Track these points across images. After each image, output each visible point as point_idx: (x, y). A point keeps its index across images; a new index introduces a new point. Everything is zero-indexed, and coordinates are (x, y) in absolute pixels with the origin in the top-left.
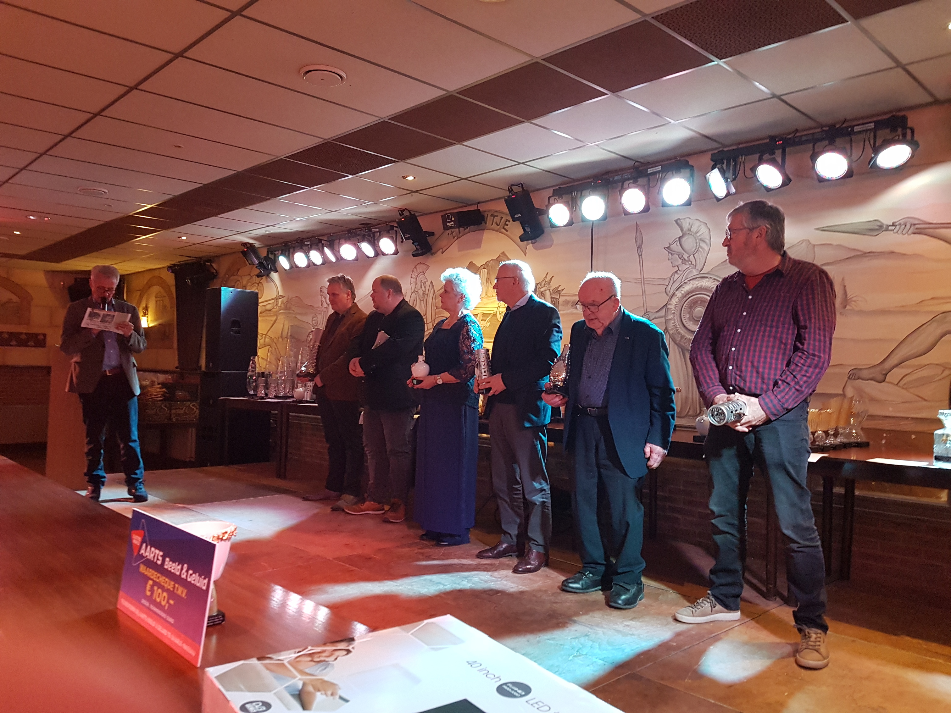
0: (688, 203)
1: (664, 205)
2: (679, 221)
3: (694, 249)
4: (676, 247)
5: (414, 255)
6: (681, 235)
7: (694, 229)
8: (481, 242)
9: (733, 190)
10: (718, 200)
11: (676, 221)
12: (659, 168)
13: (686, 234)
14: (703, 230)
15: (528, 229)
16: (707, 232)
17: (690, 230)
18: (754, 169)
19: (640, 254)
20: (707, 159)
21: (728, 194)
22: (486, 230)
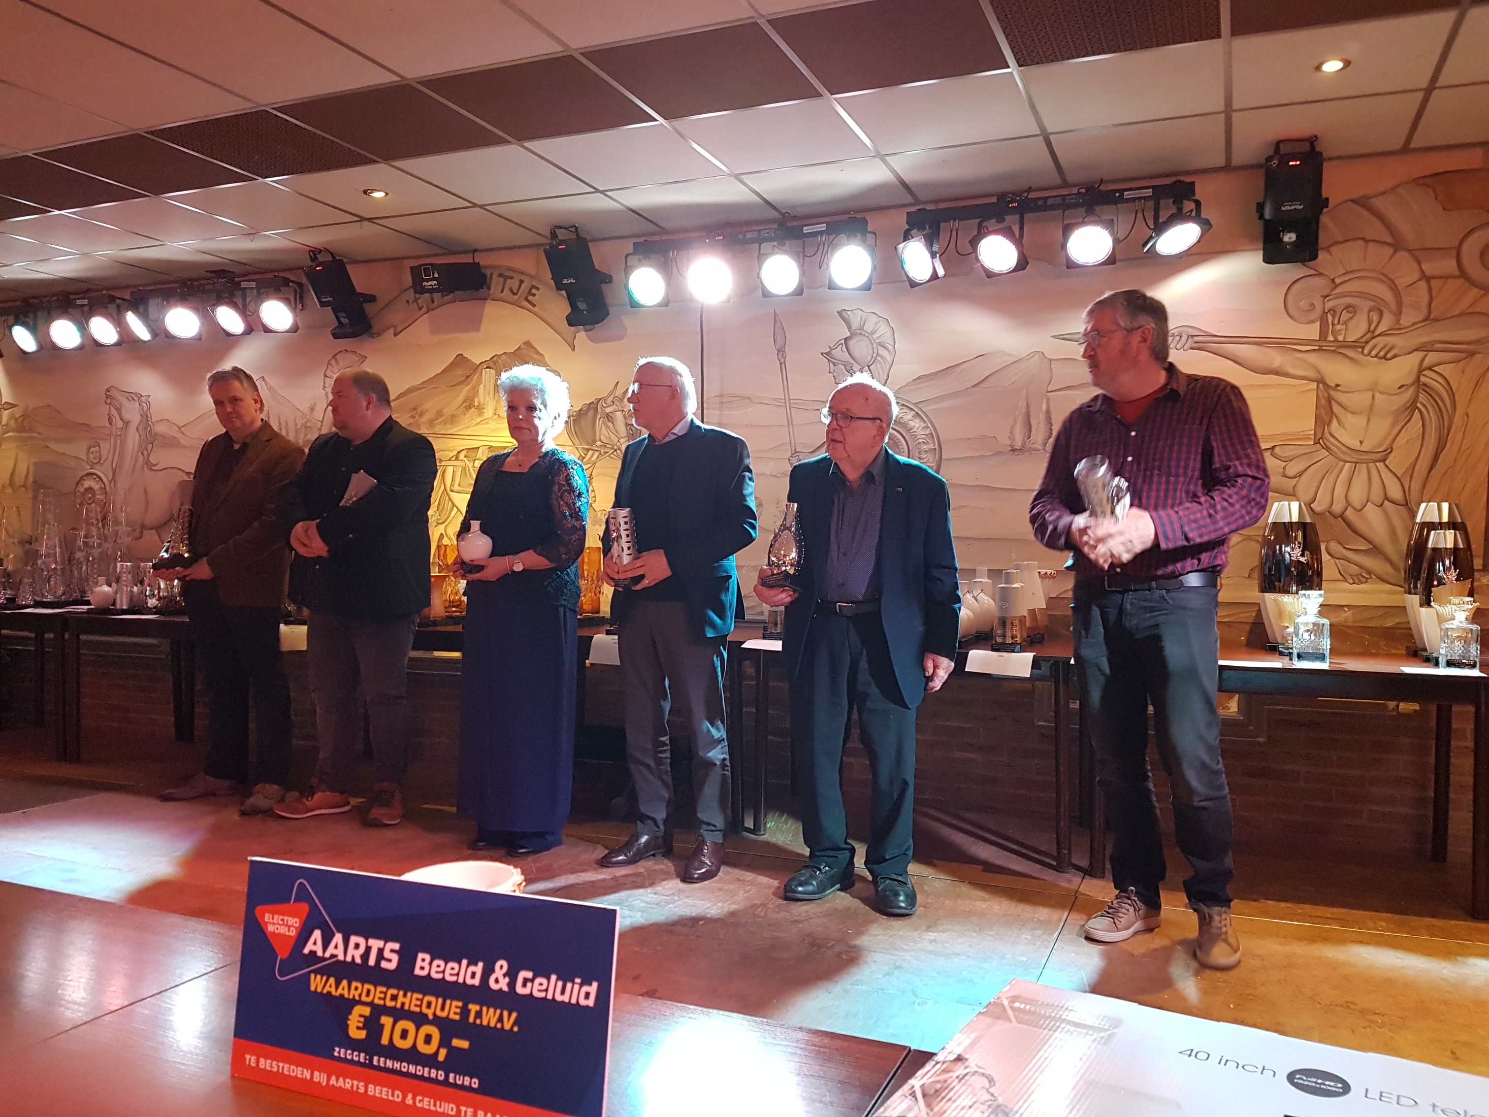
0: (867, 287)
1: (832, 286)
2: (844, 314)
3: (869, 358)
4: (840, 353)
5: (336, 336)
6: (849, 334)
7: (869, 327)
8: (480, 322)
9: (941, 272)
10: (913, 284)
11: (839, 312)
12: (823, 227)
13: (856, 334)
14: (883, 329)
15: (582, 306)
16: (890, 333)
17: (862, 328)
18: (974, 243)
19: (782, 360)
20: (900, 220)
21: (935, 276)
22: (489, 301)
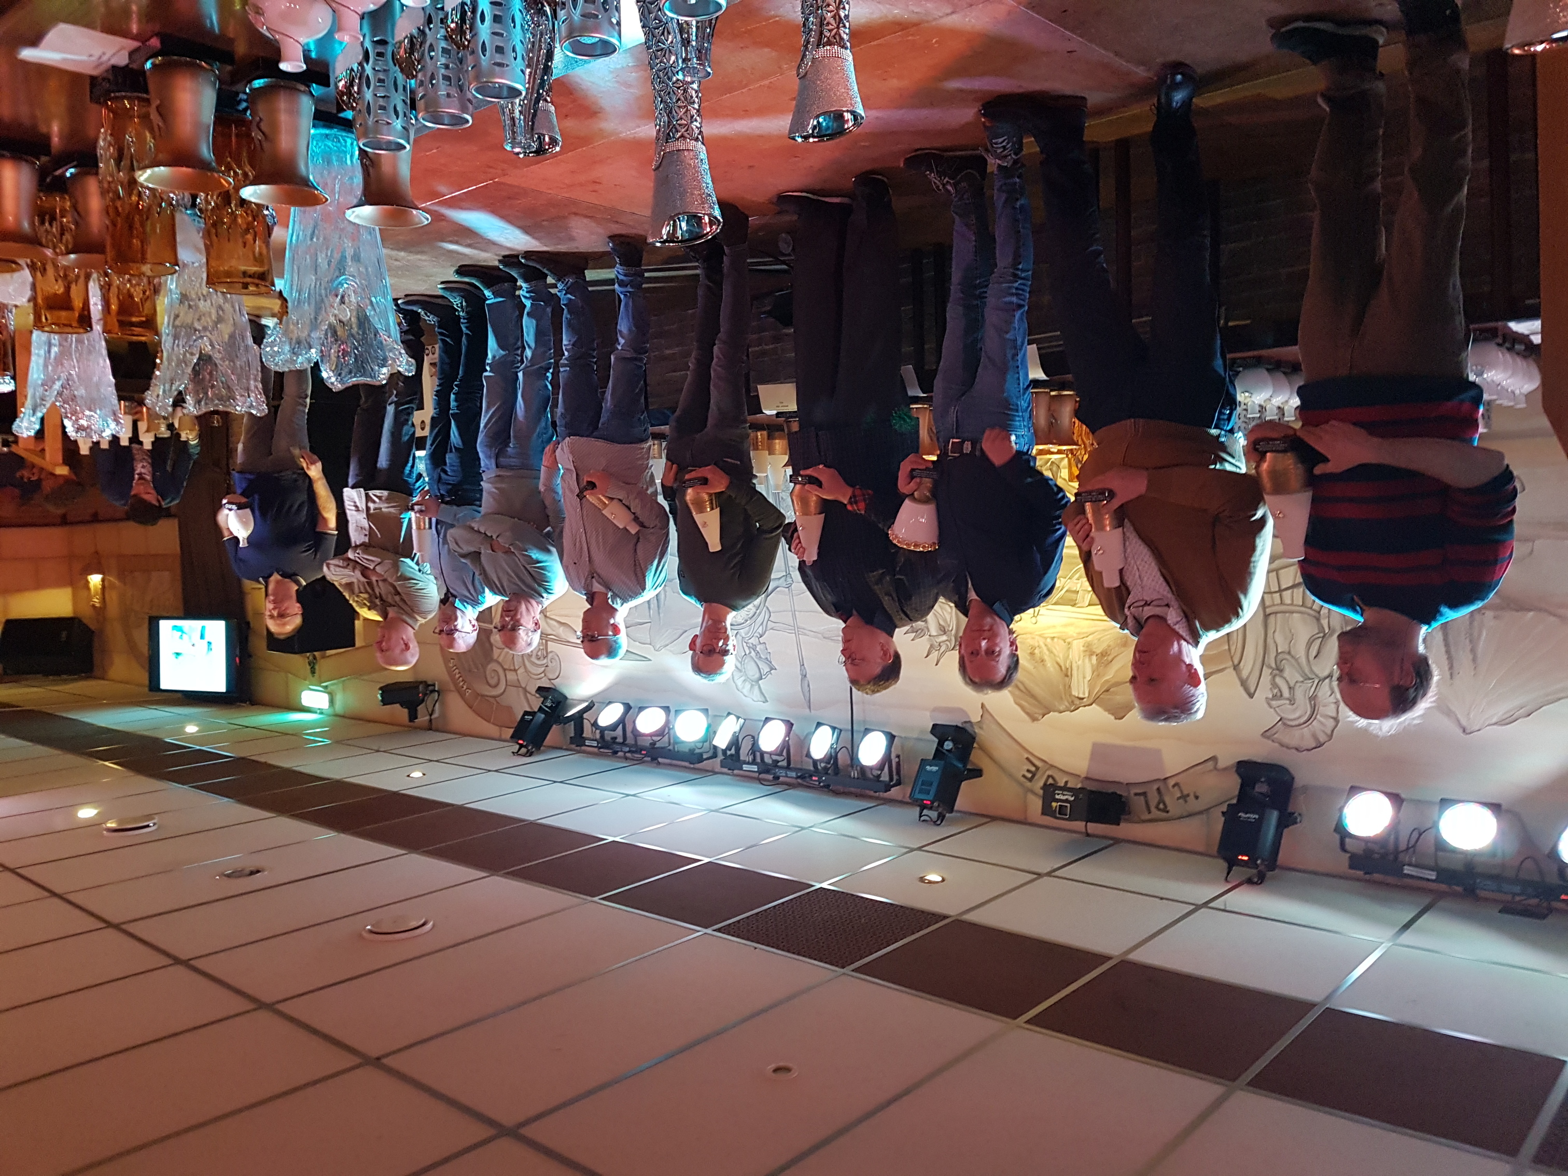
4: (765, 669)
6: (761, 681)
7: (748, 686)
11: (767, 700)
13: (755, 681)
14: (739, 682)
16: (736, 678)
17: (752, 685)
22: (1083, 775)
